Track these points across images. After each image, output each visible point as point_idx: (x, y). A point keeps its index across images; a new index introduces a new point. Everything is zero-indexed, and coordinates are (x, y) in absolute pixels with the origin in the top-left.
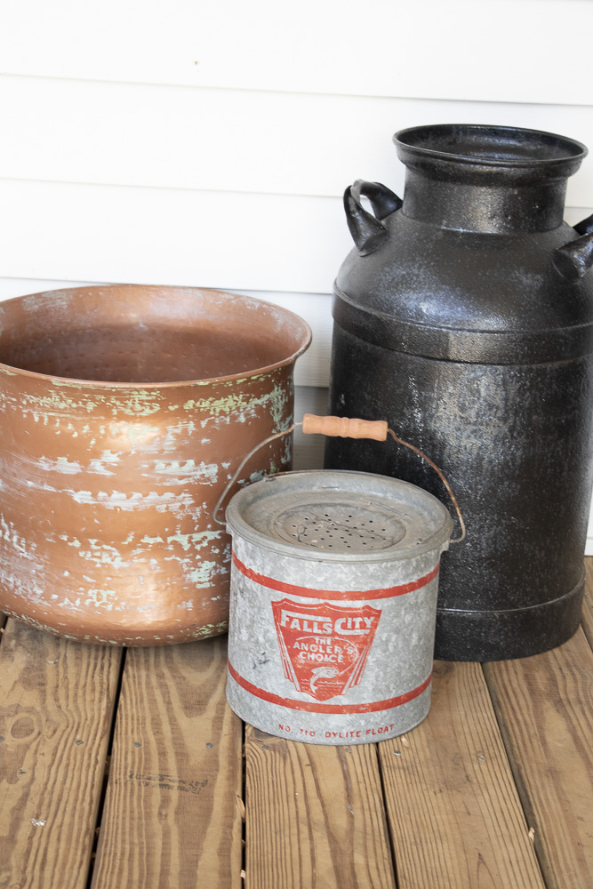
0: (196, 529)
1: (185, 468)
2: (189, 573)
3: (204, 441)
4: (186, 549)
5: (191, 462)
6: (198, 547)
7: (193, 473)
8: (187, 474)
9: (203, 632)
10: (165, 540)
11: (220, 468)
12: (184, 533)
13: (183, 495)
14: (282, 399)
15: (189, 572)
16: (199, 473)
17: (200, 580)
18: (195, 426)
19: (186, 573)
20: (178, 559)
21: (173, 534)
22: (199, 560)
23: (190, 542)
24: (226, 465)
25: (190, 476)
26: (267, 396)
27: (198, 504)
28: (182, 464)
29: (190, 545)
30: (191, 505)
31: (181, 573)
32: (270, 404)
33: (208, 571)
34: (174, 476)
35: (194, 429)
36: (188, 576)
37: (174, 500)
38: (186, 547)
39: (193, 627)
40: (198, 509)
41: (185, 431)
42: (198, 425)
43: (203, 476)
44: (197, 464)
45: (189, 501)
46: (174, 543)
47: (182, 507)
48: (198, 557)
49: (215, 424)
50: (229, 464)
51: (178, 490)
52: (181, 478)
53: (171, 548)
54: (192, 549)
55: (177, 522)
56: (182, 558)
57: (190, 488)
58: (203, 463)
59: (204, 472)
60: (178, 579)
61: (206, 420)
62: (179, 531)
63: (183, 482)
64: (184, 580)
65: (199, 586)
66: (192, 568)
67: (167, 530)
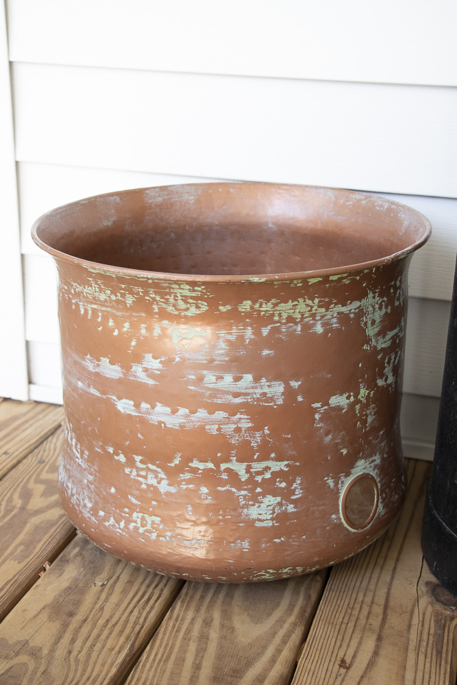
0: (255, 457)
1: (240, 383)
2: (247, 508)
3: (266, 352)
4: (243, 480)
5: (248, 378)
6: (259, 479)
7: (252, 391)
8: (243, 391)
9: (263, 577)
10: (217, 466)
11: (287, 387)
12: (240, 460)
13: (238, 416)
14: (380, 308)
15: (247, 506)
16: (259, 391)
17: (260, 517)
18: (253, 333)
19: (243, 508)
20: (234, 490)
21: (228, 460)
22: (259, 494)
23: (248, 470)
24: (295, 384)
25: (247, 394)
26: (356, 304)
27: (257, 428)
28: (237, 379)
29: (248, 475)
30: (249, 429)
31: (236, 507)
32: (361, 313)
33: (271, 508)
34: (228, 393)
35: (253, 337)
36: (245, 511)
37: (227, 421)
38: (244, 477)
39: (249, 570)
40: (258, 434)
41: (241, 338)
42: (257, 332)
43: (264, 394)
44: (257, 379)
45: (246, 424)
46: (228, 470)
47: (238, 430)
48: (259, 490)
49: (281, 332)
50: (300, 383)
51: (232, 410)
52: (236, 395)
53: (225, 476)
54: (251, 480)
55: (232, 447)
56: (239, 490)
57: (246, 408)
58: (264, 380)
59: (266, 390)
60: (232, 513)
61: (269, 327)
62: (235, 458)
63: (238, 400)
64: (240, 515)
65: (258, 524)
66: (251, 503)
67: (219, 455)
